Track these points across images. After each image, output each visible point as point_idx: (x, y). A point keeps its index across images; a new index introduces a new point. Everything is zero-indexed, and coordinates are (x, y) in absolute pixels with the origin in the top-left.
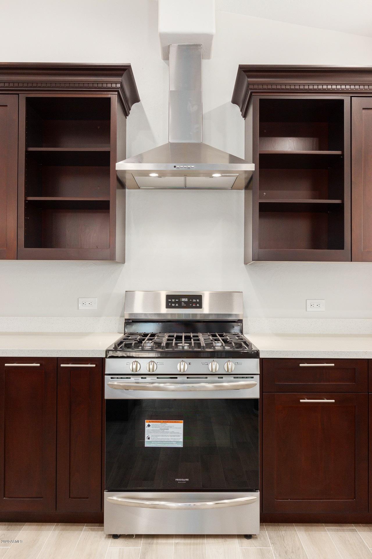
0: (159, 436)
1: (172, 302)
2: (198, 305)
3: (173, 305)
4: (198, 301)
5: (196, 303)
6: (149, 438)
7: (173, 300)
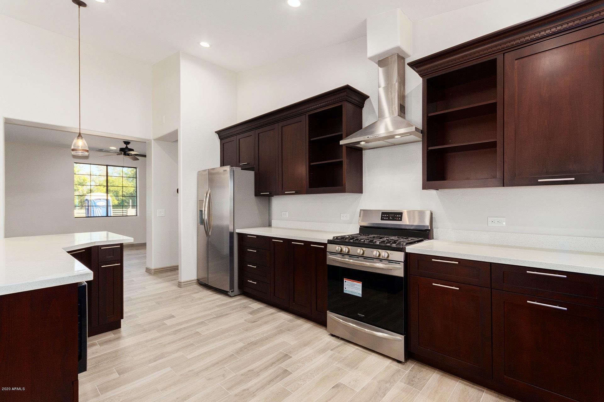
0: (350, 288)
1: (384, 217)
2: (400, 219)
3: (385, 218)
4: (400, 216)
5: (399, 217)
6: (346, 288)
7: (385, 215)
